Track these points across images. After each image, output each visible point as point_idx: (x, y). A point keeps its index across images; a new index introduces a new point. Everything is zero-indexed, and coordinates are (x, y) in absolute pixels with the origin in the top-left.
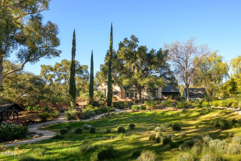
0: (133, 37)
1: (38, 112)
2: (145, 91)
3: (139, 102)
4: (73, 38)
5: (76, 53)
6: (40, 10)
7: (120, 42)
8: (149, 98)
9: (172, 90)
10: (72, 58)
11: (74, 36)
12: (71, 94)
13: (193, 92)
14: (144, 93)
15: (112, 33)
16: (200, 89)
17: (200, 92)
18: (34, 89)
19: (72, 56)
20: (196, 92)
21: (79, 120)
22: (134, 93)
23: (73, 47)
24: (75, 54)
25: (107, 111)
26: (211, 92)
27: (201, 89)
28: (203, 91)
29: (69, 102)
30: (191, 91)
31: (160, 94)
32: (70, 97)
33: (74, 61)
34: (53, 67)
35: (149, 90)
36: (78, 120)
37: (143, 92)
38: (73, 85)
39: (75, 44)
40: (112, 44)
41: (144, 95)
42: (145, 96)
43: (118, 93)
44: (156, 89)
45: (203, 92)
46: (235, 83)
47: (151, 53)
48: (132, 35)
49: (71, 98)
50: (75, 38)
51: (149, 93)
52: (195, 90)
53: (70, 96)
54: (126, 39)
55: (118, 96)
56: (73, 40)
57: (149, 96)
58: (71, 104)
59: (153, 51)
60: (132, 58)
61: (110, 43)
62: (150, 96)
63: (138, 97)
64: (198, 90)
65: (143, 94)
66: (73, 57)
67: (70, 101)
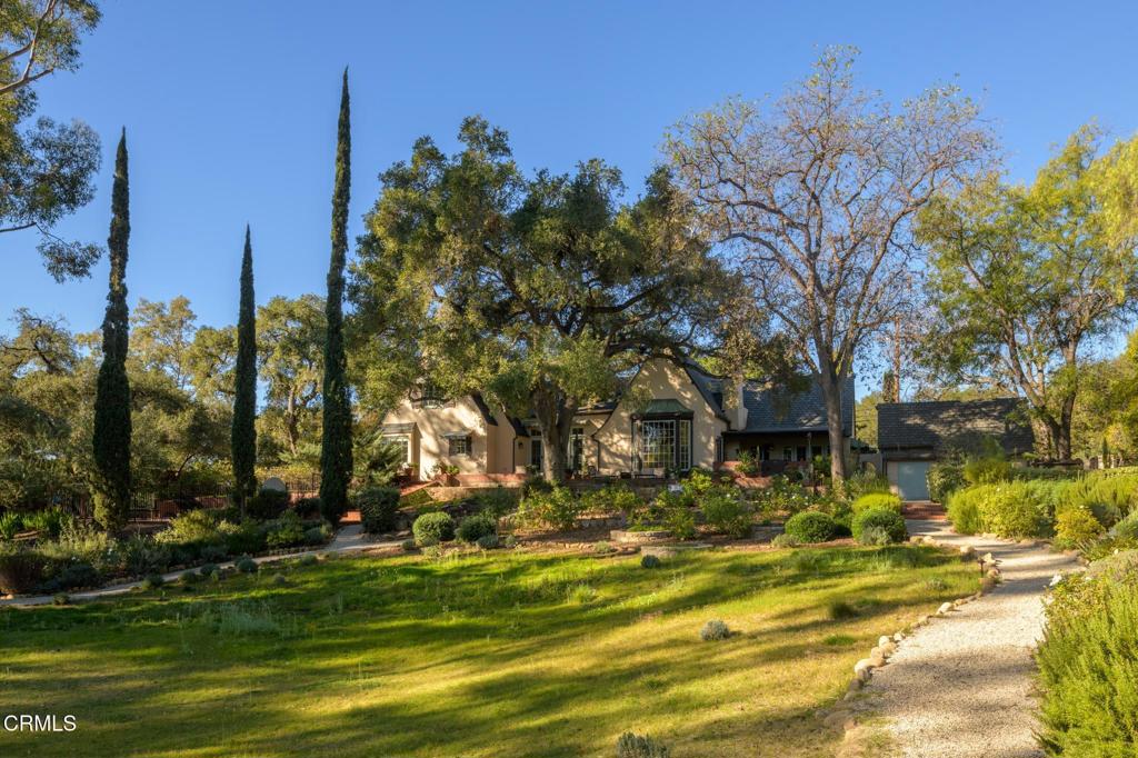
0: (471, 129)
2: (621, 431)
6: (30, 76)
9: (809, 421)
13: (931, 427)
14: (616, 437)
16: (986, 404)
17: (982, 424)
20: (951, 423)
27: (998, 402)
28: (1004, 416)
30: (918, 421)
35: (639, 423)
37: (612, 436)
41: (613, 450)
42: (621, 456)
43: (473, 445)
44: (686, 417)
45: (1007, 422)
48: (466, 120)
51: (640, 439)
52: (945, 415)
54: (423, 147)
55: (472, 459)
57: (641, 455)
62: (645, 457)
64: (973, 409)
65: (611, 445)
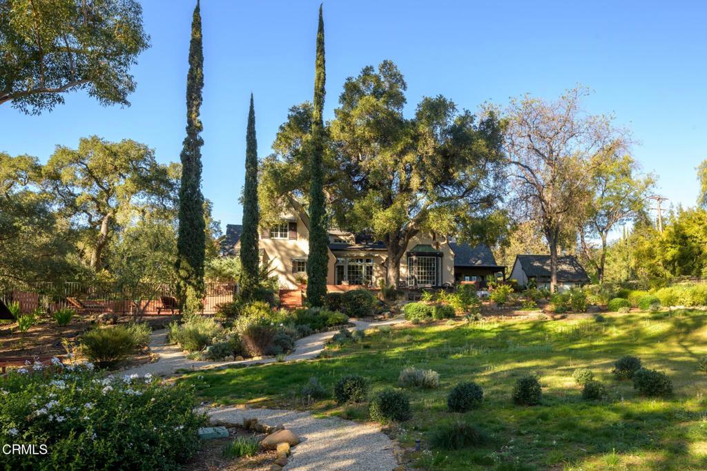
1: (30, 330)
3: (400, 297)
4: (192, 35)
5: (203, 95)
7: (348, 79)
8: (416, 284)
9: (477, 261)
10: (190, 113)
11: (197, 25)
12: (188, 255)
13: (545, 267)
15: (323, 44)
16: (562, 258)
18: (23, 228)
19: (189, 105)
21: (260, 358)
22: (361, 267)
23: (191, 70)
24: (199, 97)
25: (325, 325)
26: (599, 266)
27: (567, 257)
28: (571, 264)
29: (179, 287)
31: (449, 270)
32: (183, 268)
33: (199, 125)
34: (44, 162)
35: (414, 258)
36: (256, 359)
38: (196, 222)
39: (201, 59)
40: (322, 79)
42: (401, 277)
44: (439, 256)
45: (574, 267)
46: (689, 237)
47: (463, 125)
48: (385, 61)
49: (187, 271)
50: (201, 36)
51: (415, 268)
53: (184, 264)
54: (367, 71)
56: (191, 42)
57: (416, 276)
58: (189, 298)
59: (467, 118)
60: (406, 135)
61: (315, 77)
62: (419, 277)
63: (392, 278)
64: (561, 260)
66: (194, 108)
67: (182, 283)
